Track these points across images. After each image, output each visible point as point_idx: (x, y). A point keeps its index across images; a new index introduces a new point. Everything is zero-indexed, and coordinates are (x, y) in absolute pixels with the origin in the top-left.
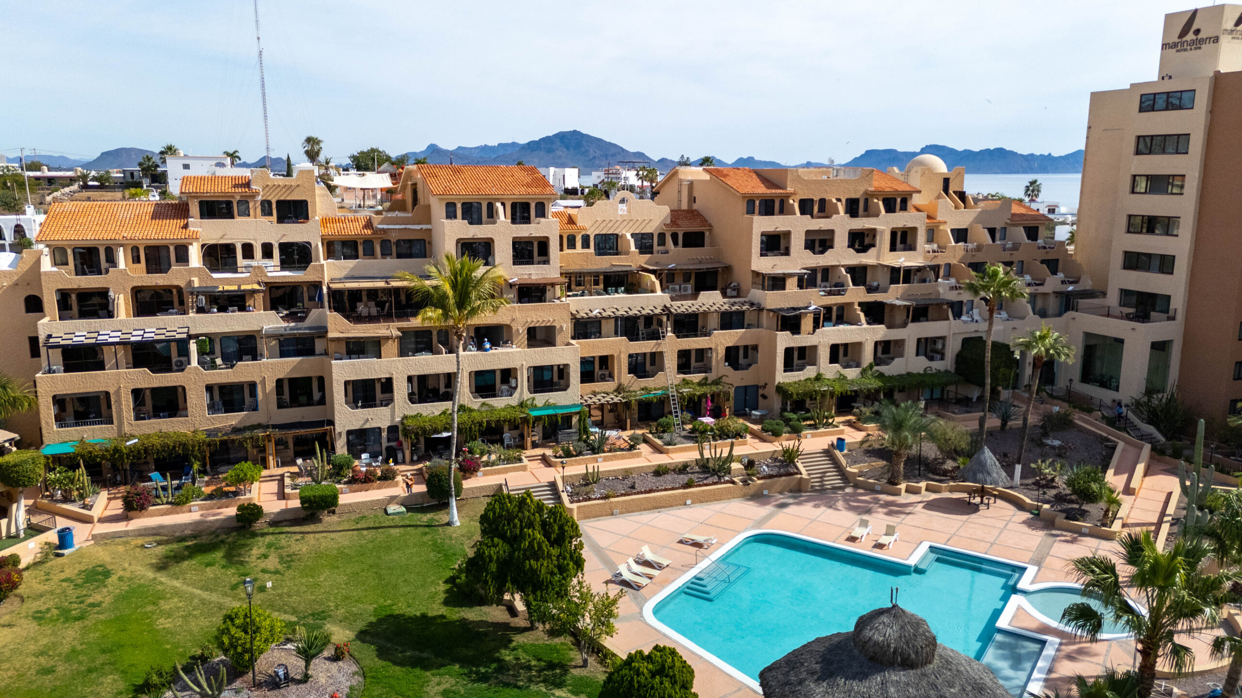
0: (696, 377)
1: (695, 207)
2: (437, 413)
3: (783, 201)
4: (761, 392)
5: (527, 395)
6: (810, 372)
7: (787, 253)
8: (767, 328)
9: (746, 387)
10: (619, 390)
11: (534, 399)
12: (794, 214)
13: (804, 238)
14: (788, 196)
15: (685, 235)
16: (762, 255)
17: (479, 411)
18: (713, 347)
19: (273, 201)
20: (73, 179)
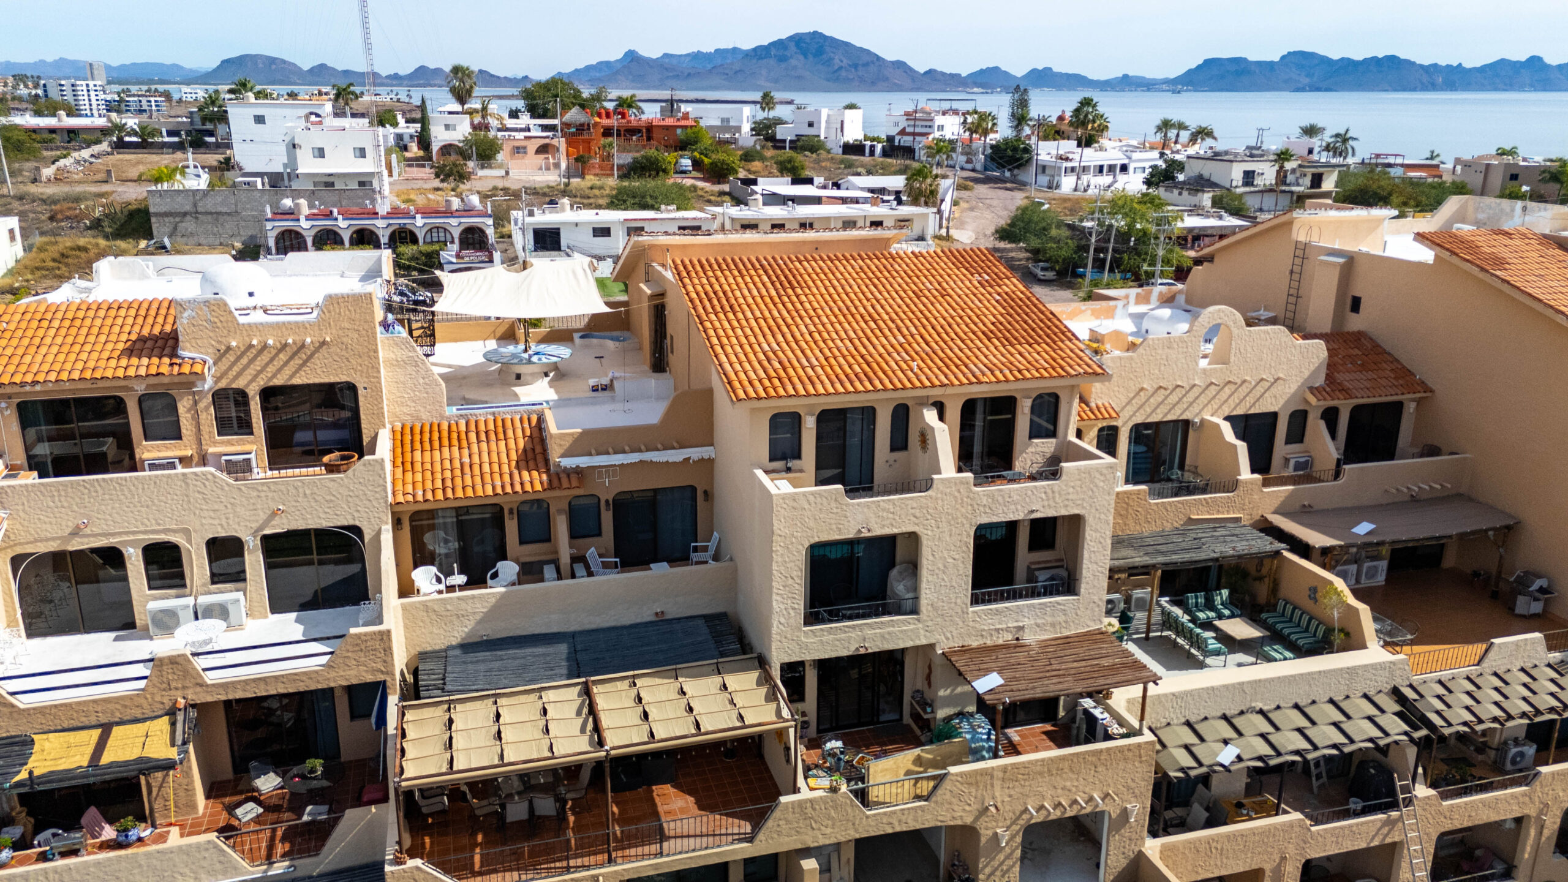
1: (1358, 322)
15: (1356, 411)
18: (1530, 812)
19: (253, 391)
20: (104, 132)
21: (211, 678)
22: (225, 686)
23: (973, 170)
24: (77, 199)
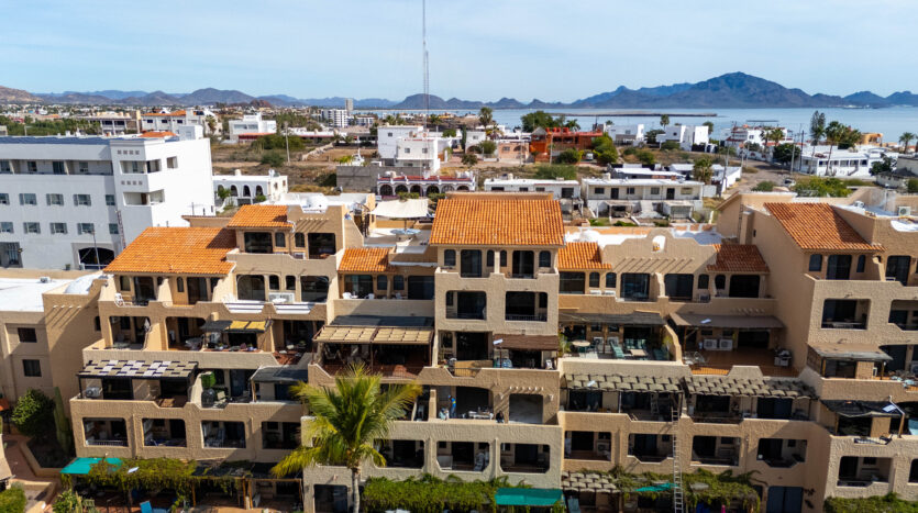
0: (718, 469)
1: (755, 241)
2: (402, 479)
3: (864, 259)
4: (806, 496)
5: (499, 472)
6: (878, 489)
7: (863, 326)
8: (818, 424)
9: (785, 488)
10: (615, 471)
11: (506, 477)
12: (878, 278)
13: (889, 309)
14: (871, 254)
15: (734, 278)
16: (824, 326)
17: (445, 482)
18: (742, 436)
19: (306, 234)
20: (332, 138)
21: (278, 312)
22: (282, 315)
23: (766, 161)
24: (312, 169)
